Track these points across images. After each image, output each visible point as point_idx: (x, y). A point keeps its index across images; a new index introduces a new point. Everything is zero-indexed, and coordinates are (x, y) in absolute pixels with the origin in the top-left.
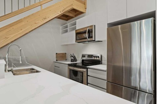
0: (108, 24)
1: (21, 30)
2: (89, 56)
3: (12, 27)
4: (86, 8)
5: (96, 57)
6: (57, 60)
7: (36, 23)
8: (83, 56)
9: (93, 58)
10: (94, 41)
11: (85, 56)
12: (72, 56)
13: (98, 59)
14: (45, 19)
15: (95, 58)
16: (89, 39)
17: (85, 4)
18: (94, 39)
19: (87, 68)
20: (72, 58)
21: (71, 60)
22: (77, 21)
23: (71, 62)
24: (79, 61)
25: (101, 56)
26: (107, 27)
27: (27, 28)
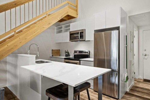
0: (94, 30)
1: (35, 33)
2: (80, 52)
3: (29, 31)
4: (77, 14)
5: (86, 52)
6: (52, 56)
7: (43, 28)
8: (75, 52)
9: (83, 53)
10: (85, 40)
11: (76, 52)
12: (67, 52)
13: (87, 54)
14: (50, 24)
15: (85, 54)
16: (81, 39)
17: (77, 11)
18: (84, 40)
19: (80, 61)
20: (67, 54)
21: (66, 55)
22: (71, 24)
23: (66, 56)
24: (72, 56)
25: (89, 52)
26: (93, 32)
27: (38, 31)
